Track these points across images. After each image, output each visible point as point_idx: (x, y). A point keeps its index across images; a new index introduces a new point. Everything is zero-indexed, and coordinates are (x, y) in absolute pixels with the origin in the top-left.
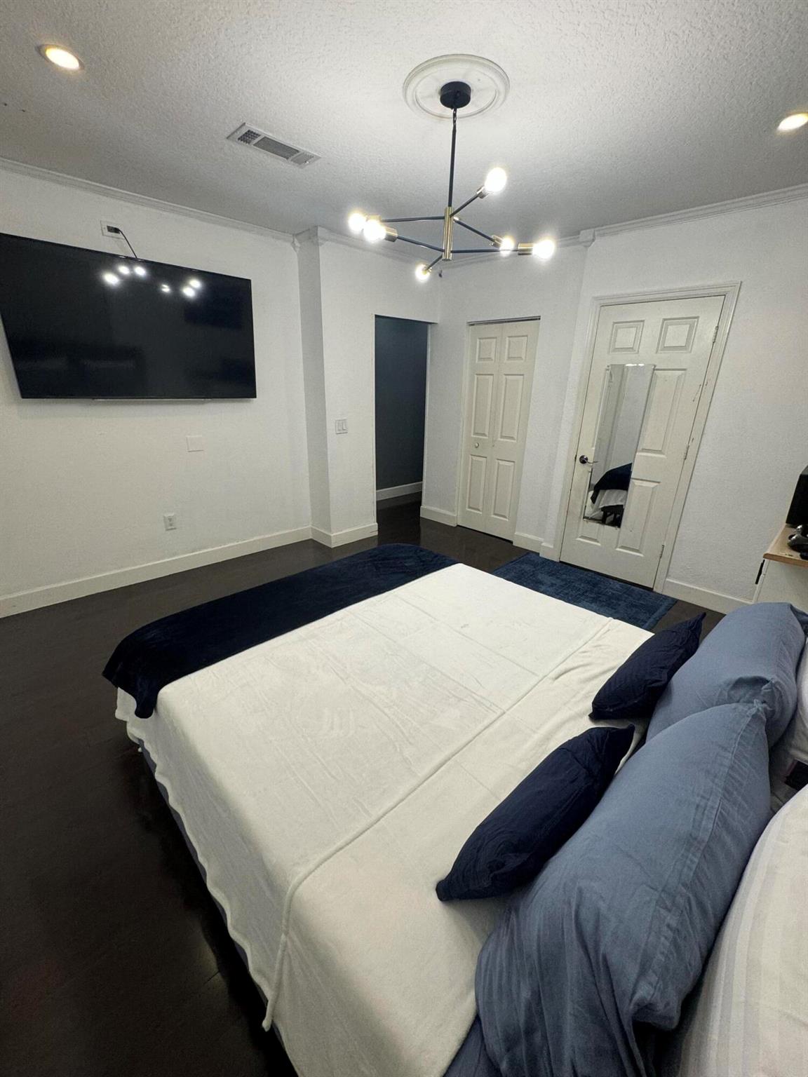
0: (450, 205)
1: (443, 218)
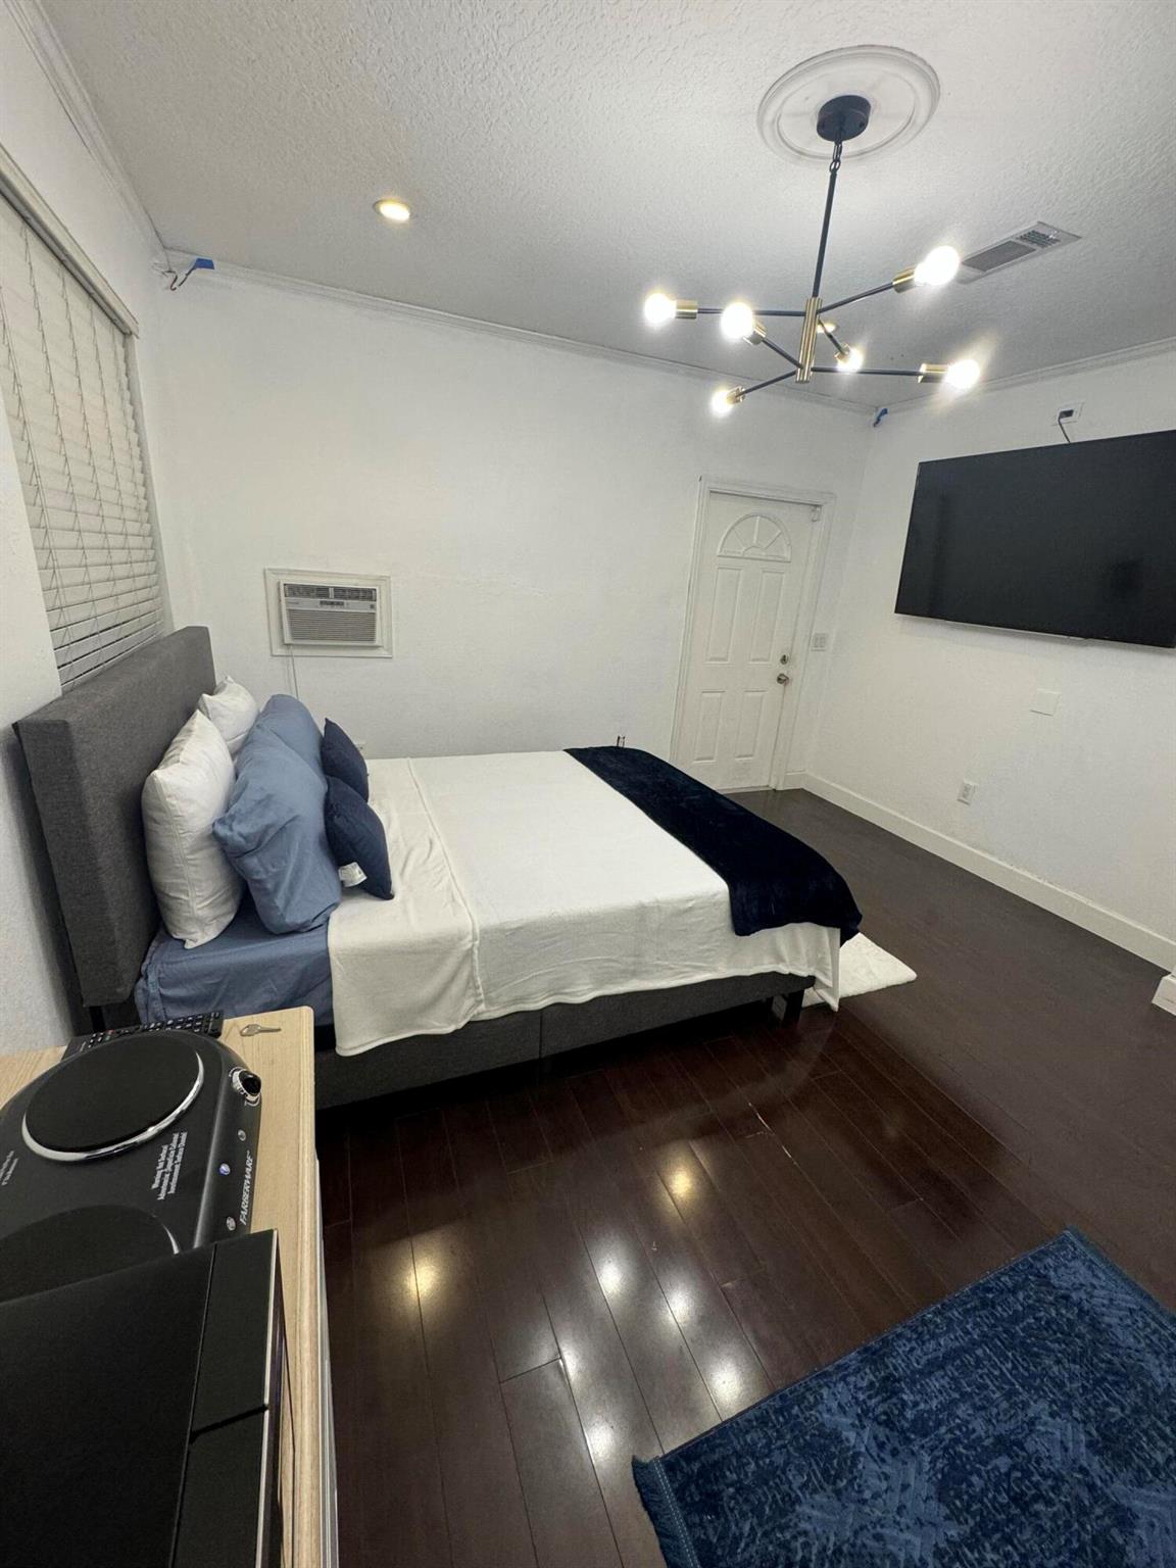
0: (815, 294)
1: (803, 314)
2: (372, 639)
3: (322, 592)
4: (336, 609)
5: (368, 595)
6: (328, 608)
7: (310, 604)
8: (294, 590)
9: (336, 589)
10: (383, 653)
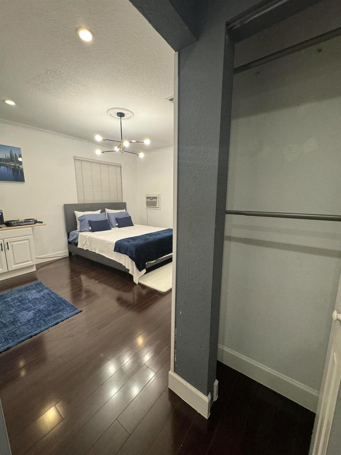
2: (156, 206)
3: (150, 198)
4: (152, 200)
5: (156, 198)
6: (151, 200)
7: (149, 200)
8: (147, 198)
9: (153, 197)
10: (159, 209)
